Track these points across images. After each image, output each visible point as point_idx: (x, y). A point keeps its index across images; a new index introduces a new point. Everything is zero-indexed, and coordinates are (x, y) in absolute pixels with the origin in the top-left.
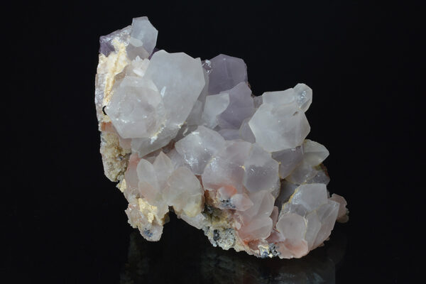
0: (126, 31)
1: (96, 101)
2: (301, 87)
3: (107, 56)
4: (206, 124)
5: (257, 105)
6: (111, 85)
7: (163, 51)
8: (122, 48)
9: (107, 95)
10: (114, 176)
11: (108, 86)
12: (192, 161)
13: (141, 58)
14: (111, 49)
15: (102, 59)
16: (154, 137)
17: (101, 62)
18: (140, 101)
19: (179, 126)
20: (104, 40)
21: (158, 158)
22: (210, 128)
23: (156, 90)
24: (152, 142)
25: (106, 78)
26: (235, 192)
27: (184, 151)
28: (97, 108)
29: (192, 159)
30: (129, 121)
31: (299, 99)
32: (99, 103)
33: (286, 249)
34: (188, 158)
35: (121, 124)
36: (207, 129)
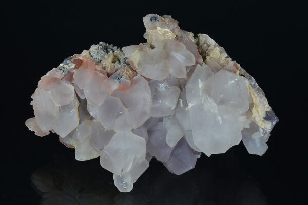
0: (267, 137)
1: (252, 78)
2: (129, 189)
3: (267, 112)
4: (171, 117)
5: (148, 155)
6: (253, 96)
7: (237, 143)
8: (262, 124)
9: (250, 88)
10: (201, 38)
11: (254, 94)
12: (162, 87)
13: (246, 128)
14: (268, 118)
15: (268, 108)
16: (201, 85)
17: (267, 105)
18: (231, 102)
19: (190, 105)
20: (276, 120)
21: (185, 72)
22: (166, 117)
23: (225, 117)
24: (200, 81)
25: (258, 99)
26: (119, 89)
27: (172, 90)
28: (248, 74)
29: (163, 89)
30: (229, 84)
31: (125, 180)
32: (250, 79)
33: (56, 77)
34: (166, 87)
35: (232, 79)
36: (168, 115)
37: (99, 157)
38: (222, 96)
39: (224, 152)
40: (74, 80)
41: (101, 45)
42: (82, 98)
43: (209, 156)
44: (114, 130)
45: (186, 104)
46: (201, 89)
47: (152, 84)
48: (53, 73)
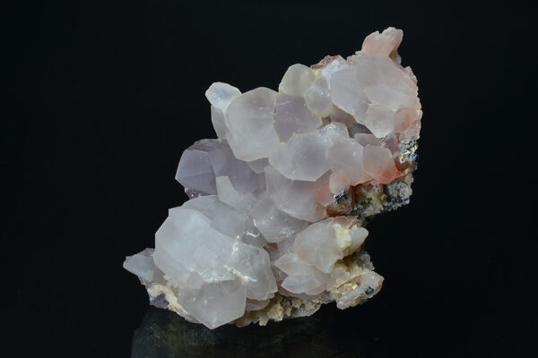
16: (247, 279)
29: (284, 232)
33: (408, 130)
37: (277, 91)
38: (206, 302)
39: (157, 234)
40: (385, 147)
41: (406, 200)
42: (358, 135)
43: (170, 210)
44: (285, 142)
45: (245, 240)
46: (241, 276)
47: (301, 225)
48: (415, 132)
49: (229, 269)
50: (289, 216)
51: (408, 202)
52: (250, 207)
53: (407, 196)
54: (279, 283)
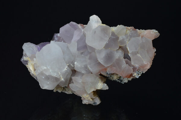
20: (22, 60)
40: (132, 68)
42: (126, 59)
46: (62, 78)
49: (60, 74)
50: (88, 69)
51: (123, 83)
52: (77, 56)
53: (125, 82)
54: (69, 83)
